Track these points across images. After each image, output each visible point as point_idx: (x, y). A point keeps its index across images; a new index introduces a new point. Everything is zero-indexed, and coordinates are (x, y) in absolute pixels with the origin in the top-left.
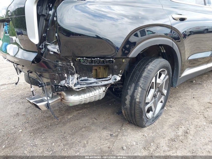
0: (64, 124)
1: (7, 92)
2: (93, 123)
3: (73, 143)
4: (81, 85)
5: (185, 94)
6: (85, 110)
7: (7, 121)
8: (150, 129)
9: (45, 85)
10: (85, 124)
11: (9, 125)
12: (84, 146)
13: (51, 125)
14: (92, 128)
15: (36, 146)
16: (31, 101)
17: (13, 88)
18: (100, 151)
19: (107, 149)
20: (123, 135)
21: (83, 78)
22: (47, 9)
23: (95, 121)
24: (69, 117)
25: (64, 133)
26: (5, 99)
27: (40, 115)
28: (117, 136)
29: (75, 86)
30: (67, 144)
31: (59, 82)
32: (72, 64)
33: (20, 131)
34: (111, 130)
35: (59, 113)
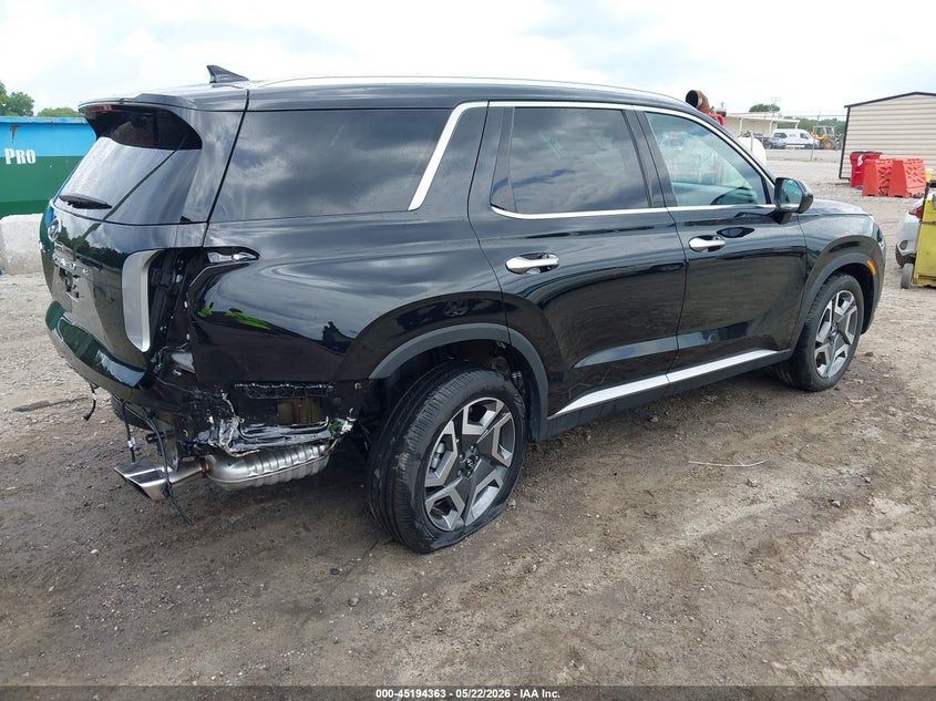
0: (216, 538)
1: (53, 434)
2: (295, 540)
3: (228, 587)
4: (246, 443)
5: (601, 460)
6: (285, 501)
7: (55, 525)
8: (441, 559)
9: (162, 439)
10: (273, 541)
11: (63, 537)
12: (257, 595)
13: (178, 540)
14: (289, 552)
15: (134, 589)
16: (127, 476)
17: (70, 420)
18: (292, 606)
19: (312, 602)
20: (365, 572)
21: (254, 426)
22: (171, 274)
23: (304, 533)
24: (233, 519)
25: (212, 561)
26: (49, 456)
27: (153, 510)
28: (347, 573)
29: (231, 445)
30: (214, 588)
31: (196, 435)
32: (224, 396)
33: (94, 551)
34: (336, 559)
35: (206, 508)
